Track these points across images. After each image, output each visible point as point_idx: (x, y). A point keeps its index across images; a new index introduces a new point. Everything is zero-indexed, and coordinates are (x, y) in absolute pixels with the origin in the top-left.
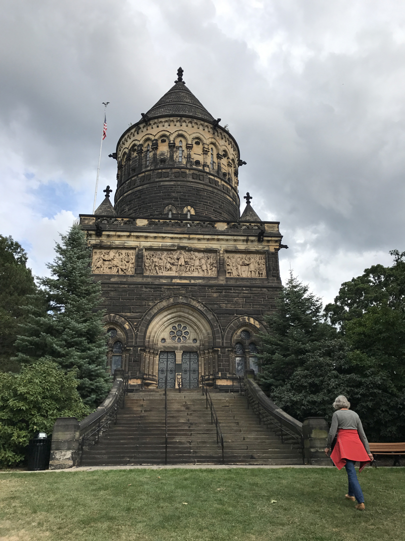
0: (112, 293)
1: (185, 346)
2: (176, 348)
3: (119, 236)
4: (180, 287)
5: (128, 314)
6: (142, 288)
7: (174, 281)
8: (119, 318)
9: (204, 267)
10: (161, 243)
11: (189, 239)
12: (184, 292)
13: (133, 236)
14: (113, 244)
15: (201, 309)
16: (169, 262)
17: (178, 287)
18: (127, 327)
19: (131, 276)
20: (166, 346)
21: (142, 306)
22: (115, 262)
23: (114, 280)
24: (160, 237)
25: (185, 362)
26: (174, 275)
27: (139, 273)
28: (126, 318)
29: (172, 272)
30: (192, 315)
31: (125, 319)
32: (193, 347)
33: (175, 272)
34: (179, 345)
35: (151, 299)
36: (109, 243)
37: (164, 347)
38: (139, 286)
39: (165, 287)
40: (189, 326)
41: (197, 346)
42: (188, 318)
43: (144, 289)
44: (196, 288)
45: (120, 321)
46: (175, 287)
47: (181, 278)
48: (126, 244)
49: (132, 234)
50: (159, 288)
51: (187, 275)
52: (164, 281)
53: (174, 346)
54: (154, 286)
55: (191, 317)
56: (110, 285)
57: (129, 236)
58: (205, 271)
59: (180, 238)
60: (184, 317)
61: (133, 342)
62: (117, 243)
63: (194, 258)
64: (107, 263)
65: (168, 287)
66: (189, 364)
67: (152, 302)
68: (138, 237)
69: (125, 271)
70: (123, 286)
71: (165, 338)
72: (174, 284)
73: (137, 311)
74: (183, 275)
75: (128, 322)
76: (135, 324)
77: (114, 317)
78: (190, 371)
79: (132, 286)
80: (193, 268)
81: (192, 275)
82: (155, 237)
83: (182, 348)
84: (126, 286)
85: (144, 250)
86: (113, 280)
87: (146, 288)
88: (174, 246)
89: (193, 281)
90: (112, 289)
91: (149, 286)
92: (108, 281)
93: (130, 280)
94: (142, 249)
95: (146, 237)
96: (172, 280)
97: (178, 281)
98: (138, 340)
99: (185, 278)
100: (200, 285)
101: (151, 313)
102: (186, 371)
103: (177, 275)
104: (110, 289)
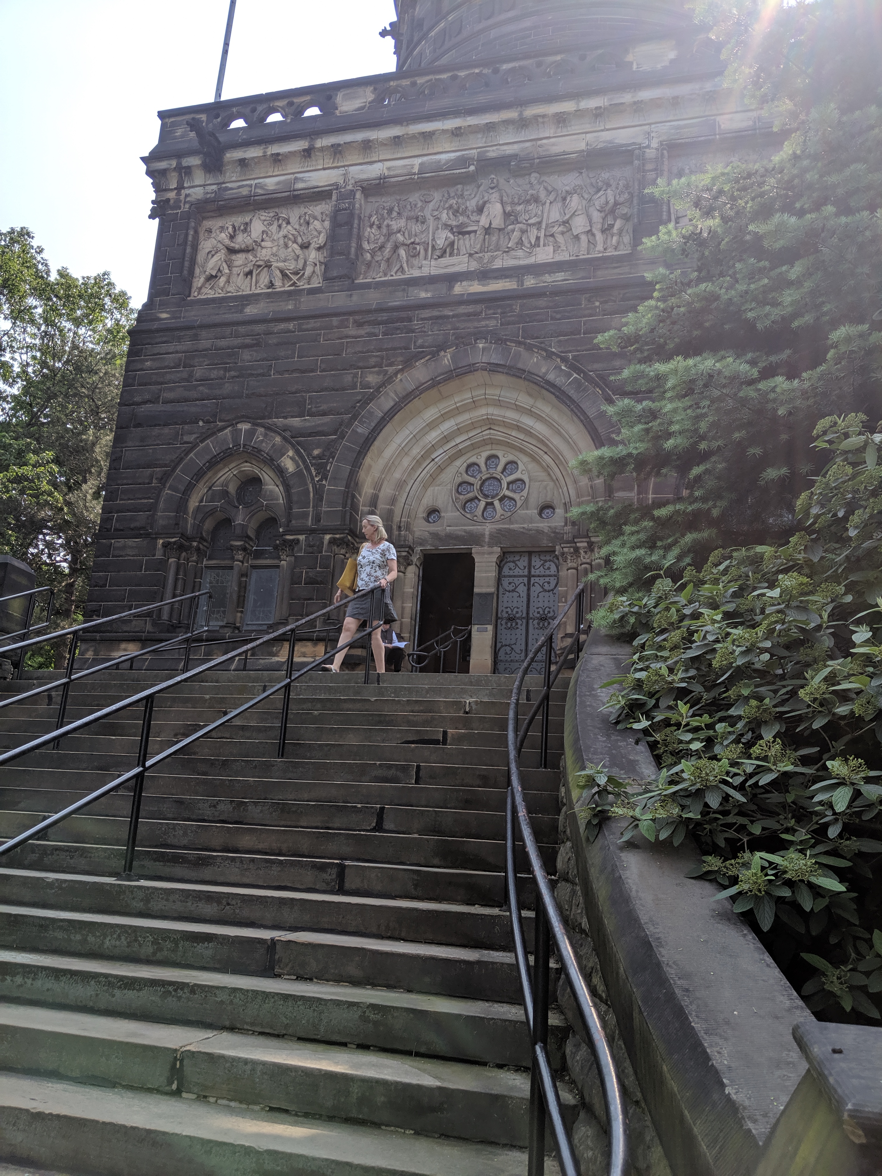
0: (246, 355)
1: (509, 531)
2: (476, 539)
3: (277, 159)
4: (478, 308)
5: (296, 422)
6: (343, 325)
7: (458, 289)
8: (265, 435)
9: (579, 224)
10: (417, 161)
11: (523, 124)
12: (492, 323)
13: (322, 149)
14: (260, 191)
15: (560, 381)
16: (446, 226)
17: (470, 309)
18: (289, 466)
19: (312, 292)
20: (442, 534)
21: (344, 389)
22: (264, 254)
23: (255, 311)
24: (413, 137)
25: (511, 588)
26: (462, 268)
27: (340, 277)
28: (287, 434)
29: (454, 260)
30: (530, 413)
31: (284, 438)
32: (539, 532)
33: (465, 258)
34: (488, 529)
35: (372, 361)
36: (245, 192)
37: (435, 535)
38: (335, 321)
39: (426, 313)
40: (525, 459)
41: (554, 530)
42: (519, 428)
43: (352, 331)
44: (542, 302)
45: (266, 447)
46: (462, 309)
47: (484, 275)
48: (300, 185)
49: (320, 143)
50: (402, 320)
51: (510, 262)
52: (423, 295)
53: (471, 534)
54: (384, 316)
55: (528, 421)
56: (242, 329)
57: (308, 153)
58: (584, 238)
59: (490, 127)
60: (505, 424)
61: (305, 515)
62: (271, 183)
63: (543, 195)
64: (239, 259)
65: (436, 313)
66: (524, 594)
67: (378, 373)
68: (337, 150)
69: (295, 278)
70: (282, 326)
71: (440, 504)
72: (462, 301)
73: (324, 407)
74: (498, 264)
75: (293, 446)
76: (316, 452)
77: (250, 434)
78: (528, 618)
79: (312, 324)
80: (533, 233)
81: (531, 260)
82: (397, 141)
83: (496, 538)
84: (291, 326)
85: (358, 195)
86: (251, 311)
87: (359, 325)
88: (464, 161)
89: (530, 282)
90: (248, 341)
91: (371, 317)
92: (237, 317)
93: (307, 304)
94: (352, 193)
95: (367, 146)
96: (451, 288)
97: (476, 288)
98: (324, 509)
99: (503, 273)
100: (556, 292)
101: (371, 413)
102: (511, 619)
103: (474, 266)
104: (238, 341)
